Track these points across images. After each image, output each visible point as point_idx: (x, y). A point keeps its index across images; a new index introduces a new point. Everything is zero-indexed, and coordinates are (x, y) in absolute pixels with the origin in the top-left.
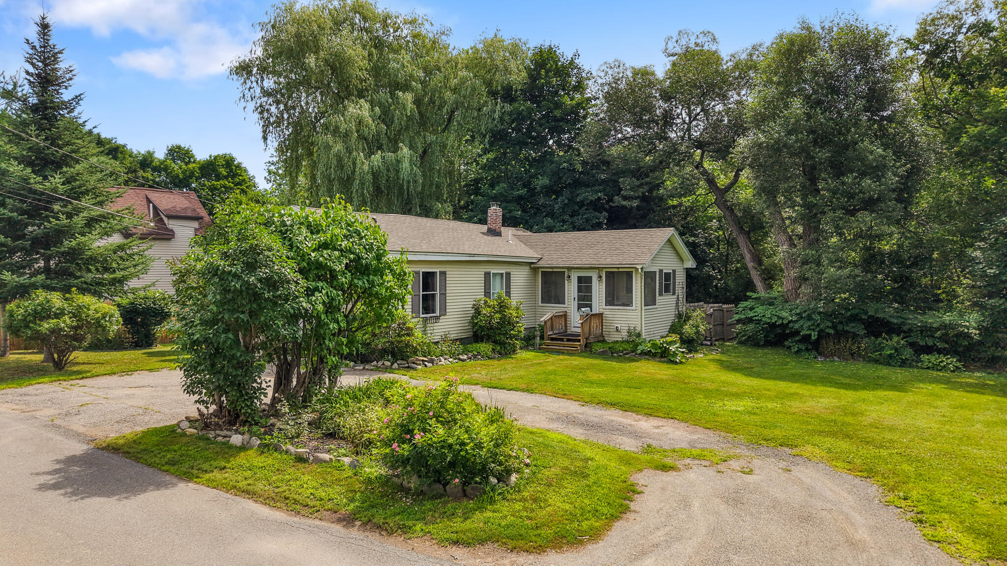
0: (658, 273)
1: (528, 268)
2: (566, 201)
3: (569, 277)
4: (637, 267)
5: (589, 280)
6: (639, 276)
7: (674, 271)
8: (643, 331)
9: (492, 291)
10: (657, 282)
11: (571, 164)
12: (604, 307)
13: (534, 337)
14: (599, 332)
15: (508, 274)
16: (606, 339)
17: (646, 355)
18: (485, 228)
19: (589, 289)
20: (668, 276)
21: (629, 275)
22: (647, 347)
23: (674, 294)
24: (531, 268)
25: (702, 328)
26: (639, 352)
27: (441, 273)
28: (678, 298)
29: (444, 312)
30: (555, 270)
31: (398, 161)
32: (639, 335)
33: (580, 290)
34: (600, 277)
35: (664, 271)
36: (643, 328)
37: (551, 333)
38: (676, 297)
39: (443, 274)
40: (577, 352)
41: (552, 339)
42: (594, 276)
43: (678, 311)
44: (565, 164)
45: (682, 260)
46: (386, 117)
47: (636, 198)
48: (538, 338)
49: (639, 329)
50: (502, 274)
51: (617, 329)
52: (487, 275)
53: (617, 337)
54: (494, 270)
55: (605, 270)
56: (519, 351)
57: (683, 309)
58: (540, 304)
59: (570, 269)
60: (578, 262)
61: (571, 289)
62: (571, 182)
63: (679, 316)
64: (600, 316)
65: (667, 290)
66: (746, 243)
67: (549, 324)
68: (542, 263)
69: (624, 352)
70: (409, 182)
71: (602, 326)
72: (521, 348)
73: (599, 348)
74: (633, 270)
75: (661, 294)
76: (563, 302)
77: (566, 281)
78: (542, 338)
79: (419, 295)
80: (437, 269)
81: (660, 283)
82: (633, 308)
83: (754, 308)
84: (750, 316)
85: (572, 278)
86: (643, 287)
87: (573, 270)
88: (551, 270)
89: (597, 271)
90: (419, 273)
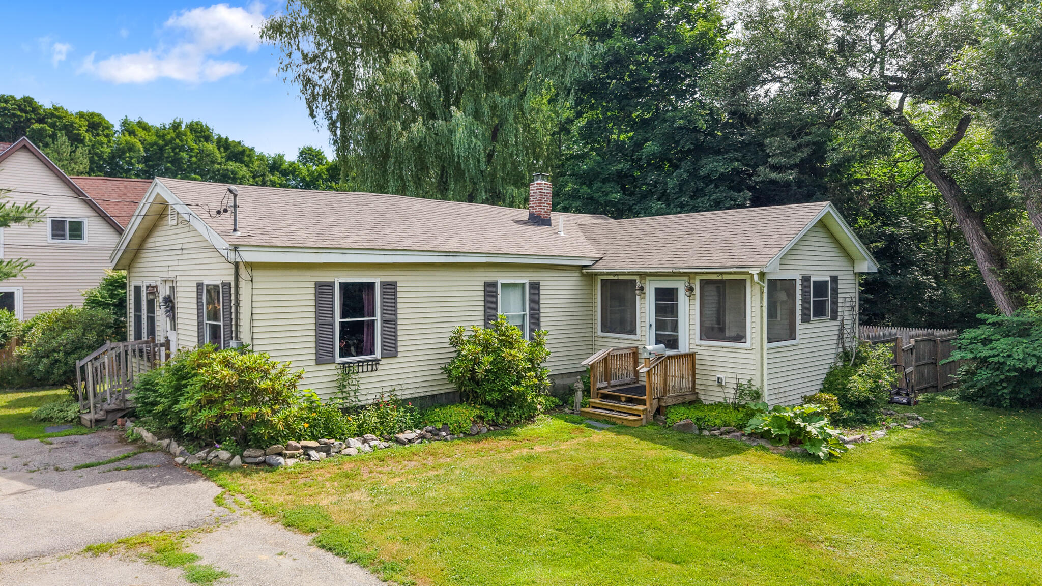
0: (799, 283)
1: (577, 274)
2: (685, 176)
3: (642, 289)
4: (751, 271)
5: (673, 294)
6: (757, 288)
7: (834, 279)
8: (766, 388)
9: (499, 313)
10: (799, 297)
11: (690, 122)
12: (698, 341)
13: (572, 391)
14: (686, 384)
15: (535, 287)
16: (702, 397)
17: (762, 437)
18: (524, 214)
19: (674, 310)
20: (820, 288)
21: (739, 285)
22: (765, 422)
23: (834, 317)
24: (583, 275)
25: (886, 380)
26: (748, 430)
27: (384, 285)
28: (842, 325)
29: (391, 351)
30: (621, 278)
32: (757, 395)
33: (660, 310)
34: (691, 290)
35: (813, 279)
36: (766, 382)
37: (605, 384)
38: (838, 323)
39: (390, 287)
40: (638, 424)
41: (605, 397)
42: (680, 286)
43: (843, 347)
44: (682, 121)
45: (850, 259)
47: (792, 167)
48: (580, 393)
49: (756, 385)
50: (523, 285)
51: (719, 382)
52: (490, 289)
53: (716, 396)
54: (502, 278)
55: (698, 278)
56: (541, 416)
57: (852, 345)
58: (600, 333)
59: (643, 275)
60: (654, 265)
61: (646, 310)
62: (692, 147)
63: (846, 356)
64: (692, 356)
65: (820, 311)
66: (977, 232)
67: (600, 369)
68: (600, 268)
69: (723, 429)
71: (694, 374)
72: (547, 411)
73: (679, 416)
74: (745, 277)
75: (805, 319)
76: (633, 331)
77: (638, 297)
78: (587, 392)
79: (333, 325)
80: (376, 279)
81: (805, 300)
82: (748, 345)
83: (991, 341)
84: (983, 355)
85: (647, 291)
86: (765, 309)
87: (648, 278)
88: (616, 278)
89: (686, 279)
90: (331, 285)
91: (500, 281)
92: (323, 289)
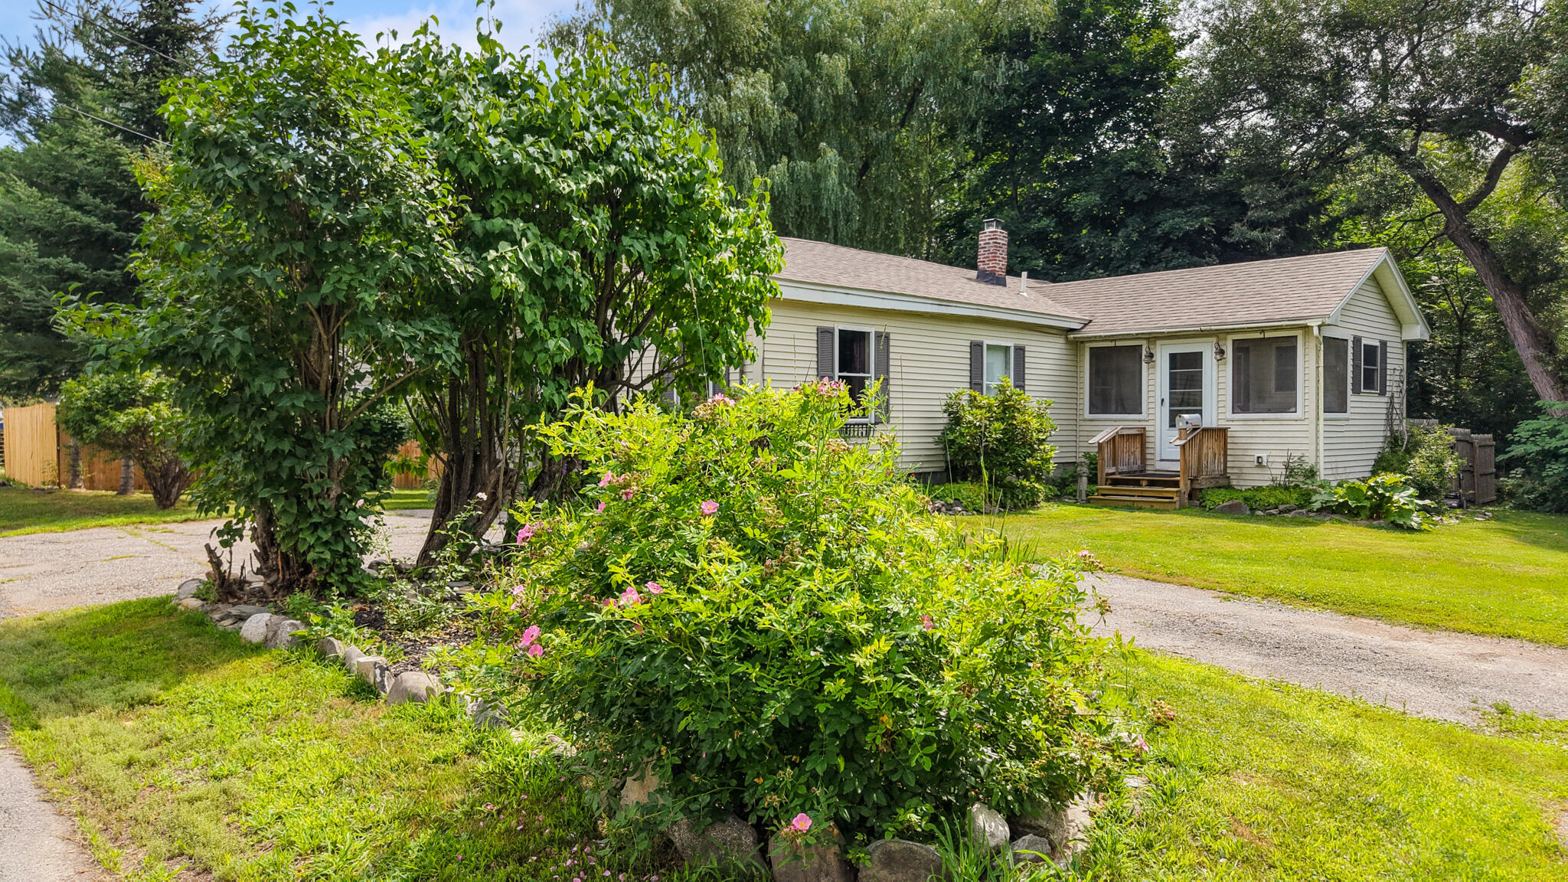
0: (1350, 345)
1: (1062, 340)
2: (1135, 237)
3: (1151, 356)
4: (1310, 323)
5: (1195, 359)
6: (1312, 344)
7: (1384, 344)
8: (1322, 466)
9: (985, 383)
10: (1350, 362)
11: (1144, 164)
12: (1229, 415)
13: (1075, 478)
14: (1218, 468)
15: (1020, 351)
16: (1234, 483)
17: (1334, 512)
18: (974, 274)
19: (1195, 381)
20: (1370, 351)
22: (1340, 495)
23: (1383, 393)
24: (1068, 342)
25: (1450, 465)
26: (1317, 506)
27: (878, 335)
28: (1392, 403)
29: (884, 416)
30: (1119, 344)
31: (818, 177)
32: (1311, 473)
33: (1176, 380)
34: (1222, 352)
35: (1364, 342)
36: (1322, 460)
37: (1112, 470)
38: (1386, 399)
39: (884, 338)
40: (1170, 507)
41: (1115, 482)
42: (1207, 350)
43: (1391, 431)
44: (1134, 164)
45: (1399, 323)
46: (797, 99)
47: (1278, 224)
48: (1085, 479)
49: (1310, 461)
50: (1007, 348)
51: (1259, 463)
52: (976, 348)
53: (1263, 480)
54: (990, 338)
55: (1231, 338)
56: (1043, 504)
57: (1403, 426)
58: (1087, 415)
59: (1153, 338)
60: (1171, 323)
61: (1156, 381)
62: (1145, 198)
63: (1394, 441)
64: (1221, 433)
65: (1369, 384)
66: (1519, 307)
67: (1107, 453)
68: (1090, 332)
69: (1281, 507)
70: (836, 215)
71: (1225, 455)
72: (1048, 499)
73: (1219, 498)
74: (1299, 333)
75: (1356, 391)
76: (1138, 410)
77: (1144, 365)
78: (1093, 480)
80: (870, 327)
81: (1356, 367)
82: (1299, 414)
83: (1559, 432)
84: (1553, 445)
85: (1157, 357)
86: (1321, 370)
87: (1159, 342)
88: (1112, 344)
89: (1214, 340)
90: (830, 332)
91: (987, 342)
92: (823, 333)
